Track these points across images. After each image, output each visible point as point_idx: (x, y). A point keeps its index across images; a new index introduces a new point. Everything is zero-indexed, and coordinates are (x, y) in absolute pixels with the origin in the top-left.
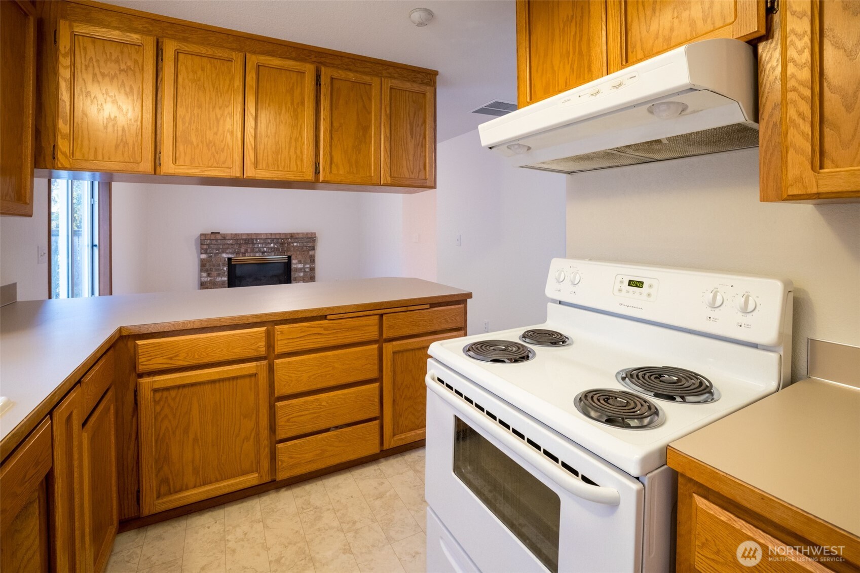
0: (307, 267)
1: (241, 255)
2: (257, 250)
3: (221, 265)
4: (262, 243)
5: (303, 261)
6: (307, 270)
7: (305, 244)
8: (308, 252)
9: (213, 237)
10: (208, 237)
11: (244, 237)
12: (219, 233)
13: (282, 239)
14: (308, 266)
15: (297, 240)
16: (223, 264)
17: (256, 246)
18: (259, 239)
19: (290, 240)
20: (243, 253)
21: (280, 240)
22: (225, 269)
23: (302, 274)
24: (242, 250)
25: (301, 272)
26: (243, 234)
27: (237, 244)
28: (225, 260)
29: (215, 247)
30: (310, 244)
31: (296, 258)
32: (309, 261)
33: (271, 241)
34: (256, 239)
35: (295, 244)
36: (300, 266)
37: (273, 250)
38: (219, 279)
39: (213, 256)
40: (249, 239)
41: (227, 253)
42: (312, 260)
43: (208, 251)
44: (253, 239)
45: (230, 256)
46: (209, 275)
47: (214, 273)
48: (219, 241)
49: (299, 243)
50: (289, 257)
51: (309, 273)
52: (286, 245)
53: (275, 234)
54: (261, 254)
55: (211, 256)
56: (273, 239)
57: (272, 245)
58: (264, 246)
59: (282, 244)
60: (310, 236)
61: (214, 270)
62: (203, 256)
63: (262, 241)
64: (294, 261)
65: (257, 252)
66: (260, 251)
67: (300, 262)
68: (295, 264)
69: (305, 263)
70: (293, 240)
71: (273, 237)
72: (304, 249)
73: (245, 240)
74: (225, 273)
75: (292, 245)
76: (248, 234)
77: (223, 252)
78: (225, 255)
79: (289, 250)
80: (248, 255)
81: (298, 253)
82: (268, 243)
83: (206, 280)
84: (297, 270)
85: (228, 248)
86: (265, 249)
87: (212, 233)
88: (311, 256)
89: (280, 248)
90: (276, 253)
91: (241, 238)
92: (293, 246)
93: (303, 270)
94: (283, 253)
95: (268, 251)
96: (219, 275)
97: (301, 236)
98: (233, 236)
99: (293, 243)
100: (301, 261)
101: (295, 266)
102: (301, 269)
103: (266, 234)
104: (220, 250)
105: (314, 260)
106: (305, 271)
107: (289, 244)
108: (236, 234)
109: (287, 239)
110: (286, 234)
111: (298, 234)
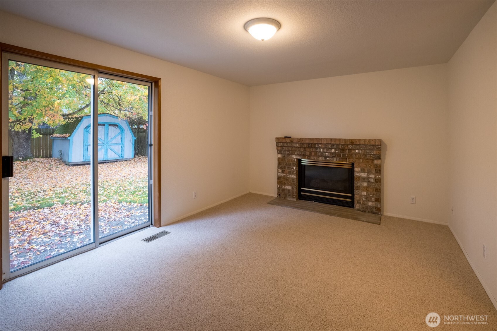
0: (371, 178)
1: (307, 158)
2: (320, 154)
3: (291, 164)
4: (324, 148)
5: (366, 170)
6: (372, 181)
7: (368, 151)
8: (373, 160)
9: (284, 141)
10: (280, 140)
11: (307, 142)
12: (291, 137)
13: (343, 145)
14: (373, 176)
15: (358, 147)
16: (293, 163)
17: (318, 150)
18: (321, 144)
19: (350, 147)
20: (308, 156)
21: (340, 146)
22: (294, 168)
23: (365, 184)
24: (307, 153)
25: (365, 182)
26: (307, 139)
27: (302, 147)
28: (294, 161)
29: (287, 149)
30: (374, 153)
31: (359, 166)
32: (374, 171)
33: (331, 146)
34: (318, 144)
35: (357, 151)
36: (363, 175)
37: (334, 155)
38: (290, 176)
39: (286, 157)
40: (312, 144)
41: (296, 155)
42: (379, 170)
43: (282, 152)
44: (315, 144)
45: (299, 157)
46: (283, 172)
47: (287, 171)
48: (289, 144)
49: (362, 150)
50: (353, 164)
51: (374, 184)
52: (347, 151)
53: (335, 140)
54: (323, 158)
55: (284, 157)
56: (333, 145)
57: (333, 151)
58: (325, 151)
59: (343, 150)
60: (373, 143)
61: (286, 168)
62: (280, 156)
63: (323, 146)
64: (356, 169)
65: (320, 156)
66: (322, 156)
67: (363, 171)
68: (358, 172)
69: (369, 173)
70: (354, 147)
71: (333, 143)
72: (368, 157)
73: (309, 144)
74: (294, 171)
75: (353, 151)
76: (310, 139)
77: (292, 154)
78: (294, 157)
79: (350, 157)
80: (313, 158)
81: (361, 160)
82: (329, 148)
83: (281, 175)
84: (359, 178)
85: (296, 151)
86: (327, 154)
87: (285, 137)
88: (377, 165)
89: (341, 154)
90: (338, 159)
91: (304, 142)
92: (355, 153)
93: (366, 180)
94: (345, 158)
95: (329, 156)
96: (290, 173)
97: (362, 143)
98: (298, 140)
99: (354, 150)
100: (364, 169)
101: (358, 174)
102: (364, 178)
103: (326, 139)
104: (290, 152)
105: (380, 170)
106: (369, 182)
107: (350, 150)
108: (301, 139)
109: (347, 145)
110: (346, 140)
111: (359, 140)
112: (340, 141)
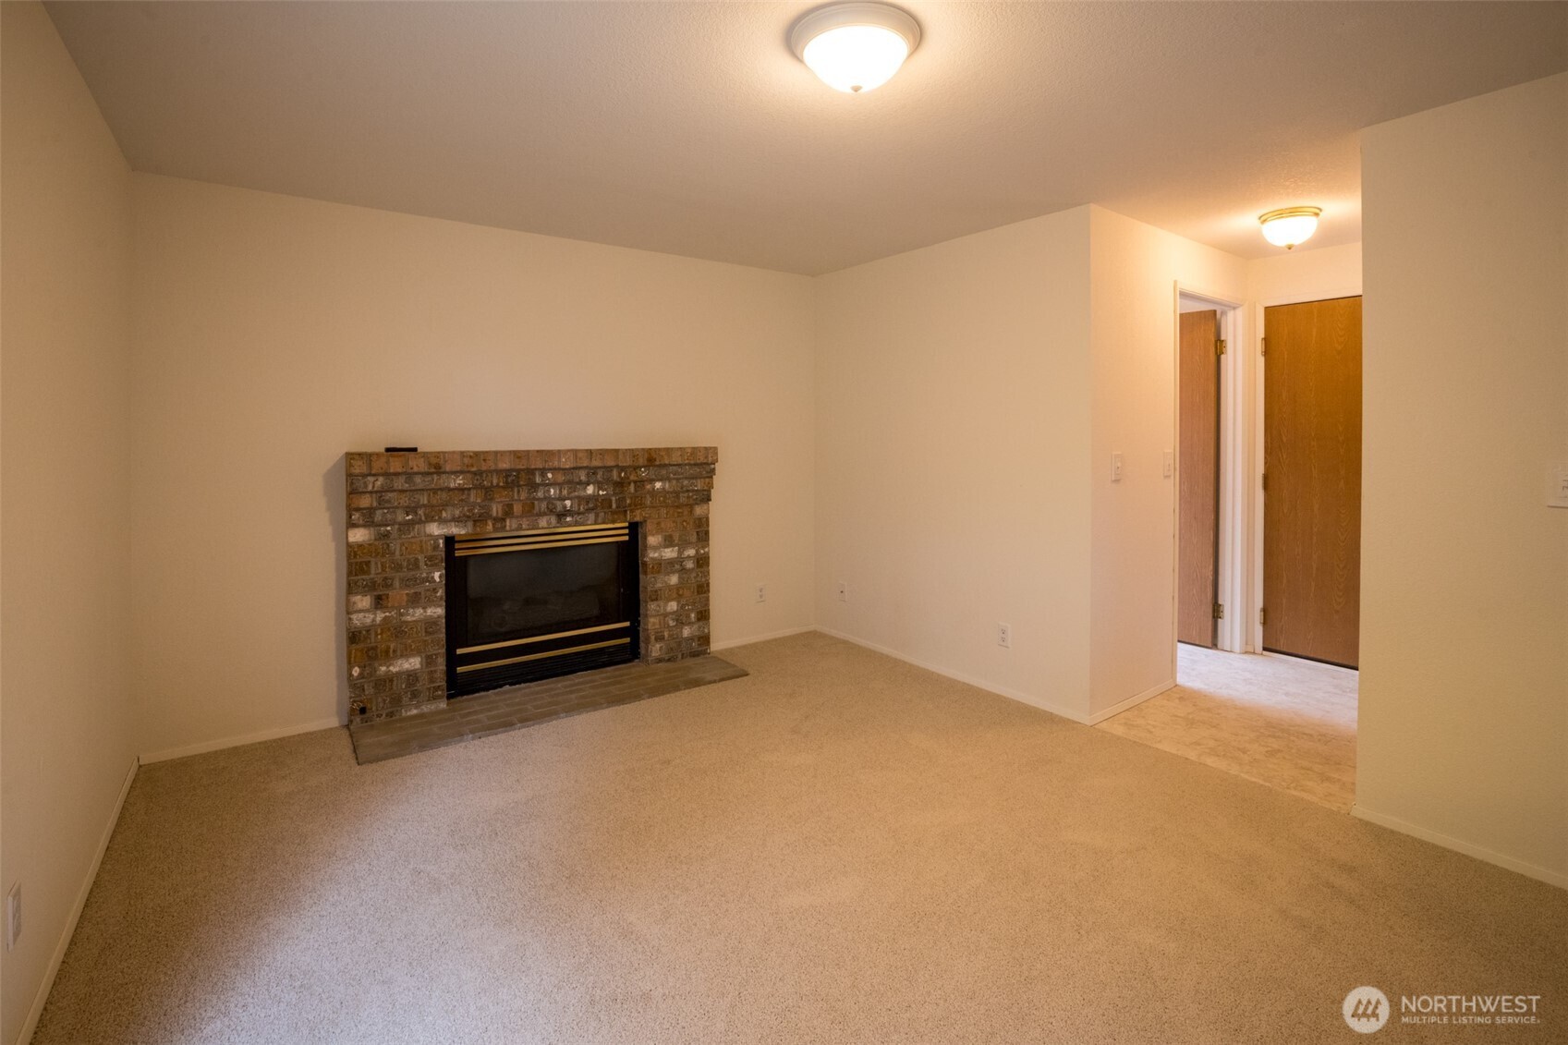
0: (689, 557)
1: (490, 527)
2: (544, 505)
3: (422, 564)
4: (560, 485)
5: (676, 537)
6: (690, 565)
7: (686, 482)
8: (691, 507)
9: (396, 465)
10: (378, 466)
11: (504, 465)
12: (415, 450)
13: (622, 469)
14: (691, 552)
15: (664, 472)
16: (430, 558)
17: (540, 494)
18: (553, 470)
19: (643, 473)
20: (496, 520)
21: (615, 473)
22: (437, 575)
23: (674, 579)
24: (496, 509)
25: (673, 573)
26: (505, 452)
27: (481, 487)
28: (436, 547)
29: (404, 500)
30: (699, 485)
31: (659, 530)
32: (694, 538)
33: (588, 474)
34: (543, 472)
35: (658, 485)
36: (670, 553)
37: (595, 505)
38: (417, 614)
39: (395, 534)
40: (518, 471)
41: (442, 521)
42: (703, 536)
43: (378, 516)
44: (531, 472)
45: (455, 530)
46: (379, 602)
47: (398, 594)
48: (418, 479)
49: (669, 480)
50: (634, 528)
51: (694, 575)
52: (632, 488)
53: (603, 452)
54: (553, 519)
55: (387, 535)
56: (592, 471)
57: (590, 490)
58: (565, 492)
59: (620, 485)
60: (702, 460)
61: (397, 583)
62: (358, 535)
63: (561, 478)
64: (653, 540)
65: (541, 514)
66: (551, 511)
67: (669, 542)
68: (656, 548)
69: (683, 545)
70: (653, 472)
71: (596, 463)
72: (683, 499)
73: (507, 473)
74: (435, 590)
75: (648, 487)
76: (517, 455)
77: (430, 519)
78: (435, 529)
79: (638, 504)
80: (514, 526)
81: (664, 511)
82: (580, 483)
83: (368, 621)
84: (662, 566)
85: (444, 506)
86: (568, 503)
87: (388, 450)
88: (700, 519)
89: (614, 499)
90: (602, 515)
91: (493, 468)
92: (653, 493)
93: (677, 567)
94: (622, 511)
95: (575, 509)
96: (415, 600)
97: (676, 459)
98: (466, 460)
99: (652, 481)
100: (671, 536)
101: (656, 555)
102: (671, 562)
103: (575, 452)
104: (421, 512)
105: (707, 533)
106: (683, 570)
107: (640, 483)
108: (477, 454)
109: (636, 468)
110: (633, 453)
111: (668, 450)
112: (617, 458)
